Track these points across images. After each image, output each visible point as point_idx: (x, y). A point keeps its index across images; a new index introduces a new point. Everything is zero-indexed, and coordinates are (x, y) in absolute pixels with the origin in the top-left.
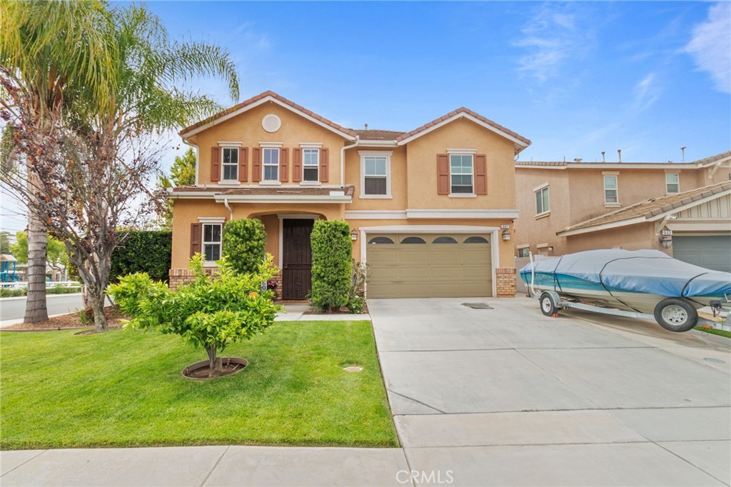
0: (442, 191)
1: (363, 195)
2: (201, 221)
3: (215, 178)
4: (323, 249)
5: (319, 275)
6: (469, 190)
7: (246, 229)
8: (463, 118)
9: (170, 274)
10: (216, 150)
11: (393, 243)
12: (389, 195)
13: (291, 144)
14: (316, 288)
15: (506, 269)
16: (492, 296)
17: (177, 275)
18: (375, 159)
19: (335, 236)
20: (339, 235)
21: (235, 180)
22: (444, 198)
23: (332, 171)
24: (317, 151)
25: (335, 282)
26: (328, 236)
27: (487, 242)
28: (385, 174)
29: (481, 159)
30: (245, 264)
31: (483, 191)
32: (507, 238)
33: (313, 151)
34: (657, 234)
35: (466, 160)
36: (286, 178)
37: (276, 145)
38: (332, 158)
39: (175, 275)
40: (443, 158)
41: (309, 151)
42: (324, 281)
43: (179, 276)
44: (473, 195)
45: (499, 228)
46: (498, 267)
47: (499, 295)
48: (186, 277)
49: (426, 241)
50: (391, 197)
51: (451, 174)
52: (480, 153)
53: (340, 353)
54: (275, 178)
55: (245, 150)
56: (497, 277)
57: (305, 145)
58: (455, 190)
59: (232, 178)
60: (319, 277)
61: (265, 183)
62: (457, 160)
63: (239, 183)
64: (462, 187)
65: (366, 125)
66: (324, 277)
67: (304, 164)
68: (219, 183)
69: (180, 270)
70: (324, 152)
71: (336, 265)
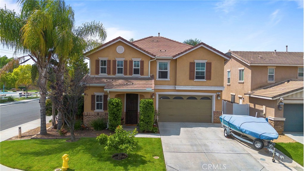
0: (191, 78)
1: (158, 79)
2: (95, 94)
3: (97, 73)
4: (144, 111)
5: (142, 119)
6: (203, 78)
7: (116, 103)
8: (202, 47)
9: (84, 114)
10: (98, 61)
11: (170, 99)
12: (168, 79)
13: (128, 59)
14: (141, 124)
15: (218, 111)
16: (211, 122)
17: (86, 114)
18: (163, 63)
19: (148, 106)
20: (150, 105)
21: (105, 74)
22: (192, 81)
23: (145, 70)
24: (139, 62)
25: (148, 123)
26: (146, 106)
27: (211, 99)
28: (167, 70)
29: (209, 65)
30: (116, 115)
31: (209, 78)
32: (219, 98)
33: (137, 62)
34: (277, 104)
35: (203, 65)
36: (126, 73)
37: (122, 59)
38: (145, 65)
39: (85, 114)
40: (192, 64)
41: (136, 62)
42: (144, 122)
43: (87, 115)
44: (205, 80)
45: (216, 94)
46: (215, 111)
47: (214, 122)
48: (90, 115)
49: (183, 98)
50: (170, 80)
51: (196, 71)
52: (209, 61)
53: (152, 152)
54: (122, 73)
55: (109, 61)
56: (214, 115)
57: (134, 60)
58: (197, 78)
59: (104, 73)
60: (142, 120)
61: (118, 75)
62: (198, 64)
63: (107, 75)
64: (200, 76)
65: (159, 34)
66: (144, 120)
67: (133, 67)
68: (99, 75)
69: (87, 113)
70: (142, 62)
71: (148, 116)
